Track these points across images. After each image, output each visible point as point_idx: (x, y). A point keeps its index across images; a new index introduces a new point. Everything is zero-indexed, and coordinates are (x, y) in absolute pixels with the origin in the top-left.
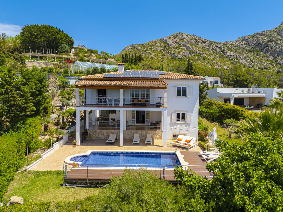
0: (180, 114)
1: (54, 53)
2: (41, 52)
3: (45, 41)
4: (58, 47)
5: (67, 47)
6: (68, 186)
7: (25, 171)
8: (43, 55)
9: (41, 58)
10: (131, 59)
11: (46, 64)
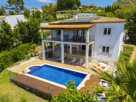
0: (105, 47)
1: (70, 10)
2: (65, 10)
3: (66, 4)
4: (72, 6)
5: (76, 6)
6: (12, 83)
7: (7, 70)
8: (66, 11)
9: (64, 13)
10: (111, 9)
11: (65, 16)
